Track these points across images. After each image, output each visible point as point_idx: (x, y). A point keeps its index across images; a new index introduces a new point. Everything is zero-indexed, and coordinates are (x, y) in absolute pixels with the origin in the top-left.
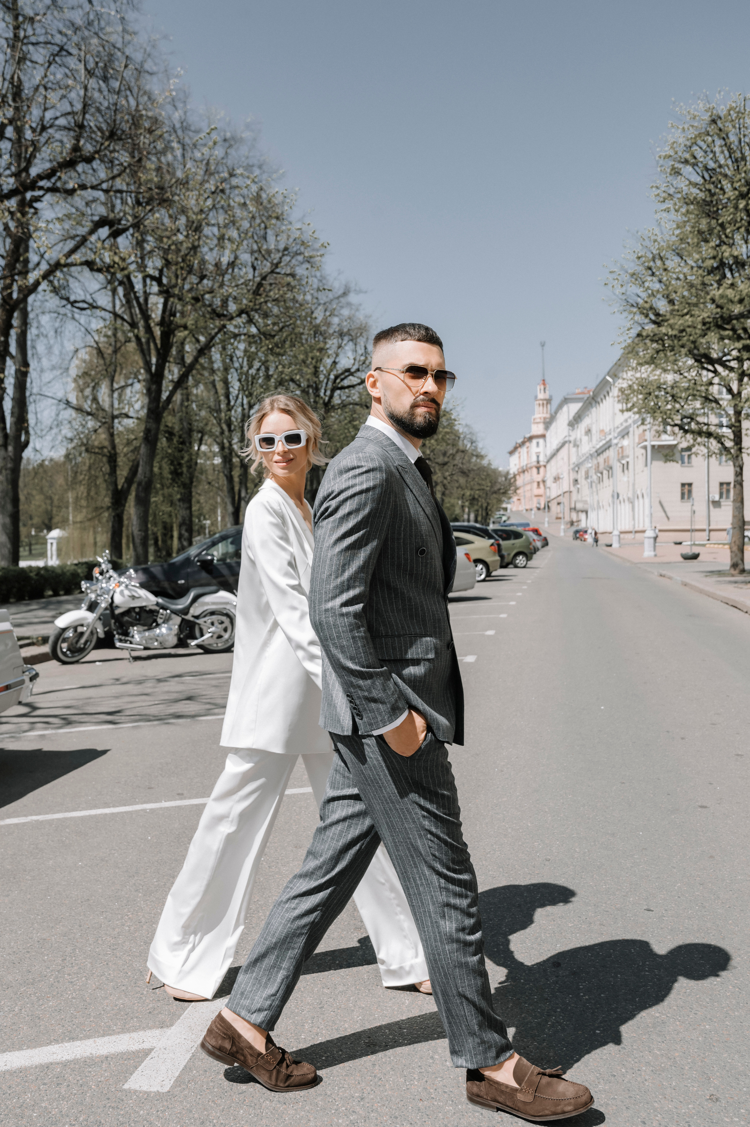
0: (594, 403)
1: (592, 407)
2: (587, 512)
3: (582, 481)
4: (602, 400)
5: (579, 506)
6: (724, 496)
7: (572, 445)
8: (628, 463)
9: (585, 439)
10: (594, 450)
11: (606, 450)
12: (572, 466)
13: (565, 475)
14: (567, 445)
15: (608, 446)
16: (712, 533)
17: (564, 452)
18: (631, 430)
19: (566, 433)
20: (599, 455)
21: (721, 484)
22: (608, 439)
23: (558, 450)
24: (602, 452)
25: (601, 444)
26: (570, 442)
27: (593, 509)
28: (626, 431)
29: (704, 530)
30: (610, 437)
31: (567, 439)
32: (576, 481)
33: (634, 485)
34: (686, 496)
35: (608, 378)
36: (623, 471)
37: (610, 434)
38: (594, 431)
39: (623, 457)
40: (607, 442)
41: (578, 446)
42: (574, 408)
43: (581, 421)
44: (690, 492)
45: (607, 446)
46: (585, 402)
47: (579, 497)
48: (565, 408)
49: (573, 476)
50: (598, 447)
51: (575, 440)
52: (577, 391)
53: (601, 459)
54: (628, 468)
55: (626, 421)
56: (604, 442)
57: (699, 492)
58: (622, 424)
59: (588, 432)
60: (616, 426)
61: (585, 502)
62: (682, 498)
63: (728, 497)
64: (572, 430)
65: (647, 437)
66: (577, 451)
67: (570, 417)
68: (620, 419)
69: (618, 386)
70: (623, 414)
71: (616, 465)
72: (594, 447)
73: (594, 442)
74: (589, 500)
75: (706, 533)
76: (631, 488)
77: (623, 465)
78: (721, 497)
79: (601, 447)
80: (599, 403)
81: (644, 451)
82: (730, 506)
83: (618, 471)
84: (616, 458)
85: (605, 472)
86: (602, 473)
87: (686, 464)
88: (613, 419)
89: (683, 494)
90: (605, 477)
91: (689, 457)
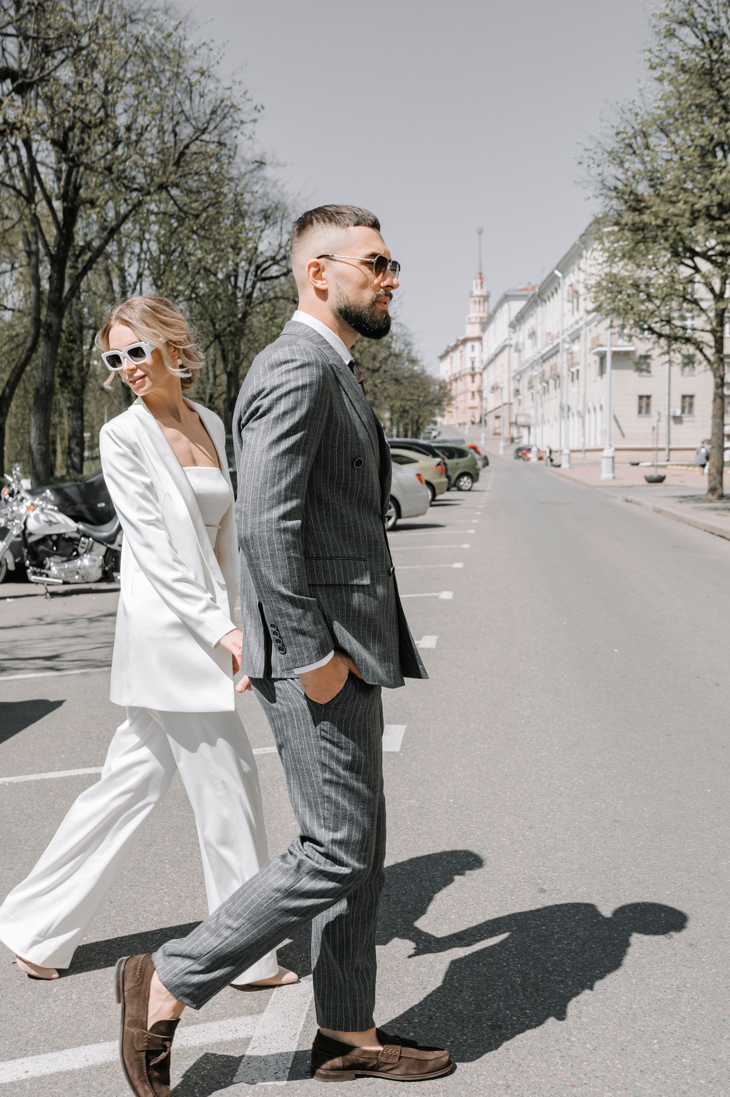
0: (539, 301)
1: (537, 306)
2: (529, 427)
3: (525, 392)
4: (549, 298)
5: (521, 420)
6: (687, 410)
7: (513, 349)
8: (578, 371)
9: (529, 342)
10: (539, 356)
11: (552, 356)
12: (512, 374)
13: (505, 384)
14: (507, 349)
15: (555, 352)
16: (672, 453)
17: (503, 357)
18: (582, 333)
19: (506, 336)
20: (544, 361)
21: (684, 397)
22: (555, 344)
23: (496, 355)
24: (548, 358)
25: (547, 349)
26: (511, 346)
27: (537, 424)
28: (577, 335)
29: (663, 449)
30: (559, 340)
31: (507, 342)
32: (518, 391)
33: (585, 396)
34: (644, 410)
35: (557, 273)
36: (573, 380)
37: (558, 337)
38: (539, 334)
39: (573, 365)
40: (555, 347)
41: (520, 351)
42: (517, 306)
43: (524, 321)
44: (648, 405)
45: (553, 351)
46: (529, 300)
47: (521, 410)
48: (505, 307)
49: (514, 385)
50: (544, 352)
51: (517, 344)
52: (519, 287)
53: (547, 366)
54: (578, 377)
55: (577, 322)
56: (551, 346)
57: (658, 407)
58: (572, 326)
59: (533, 335)
60: (565, 328)
61: (528, 416)
62: (640, 412)
63: (690, 412)
64: (514, 332)
65: (601, 342)
66: (519, 357)
67: (513, 318)
68: (569, 320)
69: (568, 281)
70: (573, 313)
71: (565, 373)
72: (539, 353)
73: (539, 346)
74: (532, 413)
75: (666, 453)
76: (581, 400)
77: (573, 373)
78: (683, 411)
79: (547, 353)
80: (545, 302)
81: (597, 359)
82: (693, 421)
83: (567, 381)
84: (565, 366)
85: (551, 381)
86: (547, 383)
87: (645, 373)
88: (562, 320)
89: (640, 408)
90: (551, 387)
91: (649, 365)
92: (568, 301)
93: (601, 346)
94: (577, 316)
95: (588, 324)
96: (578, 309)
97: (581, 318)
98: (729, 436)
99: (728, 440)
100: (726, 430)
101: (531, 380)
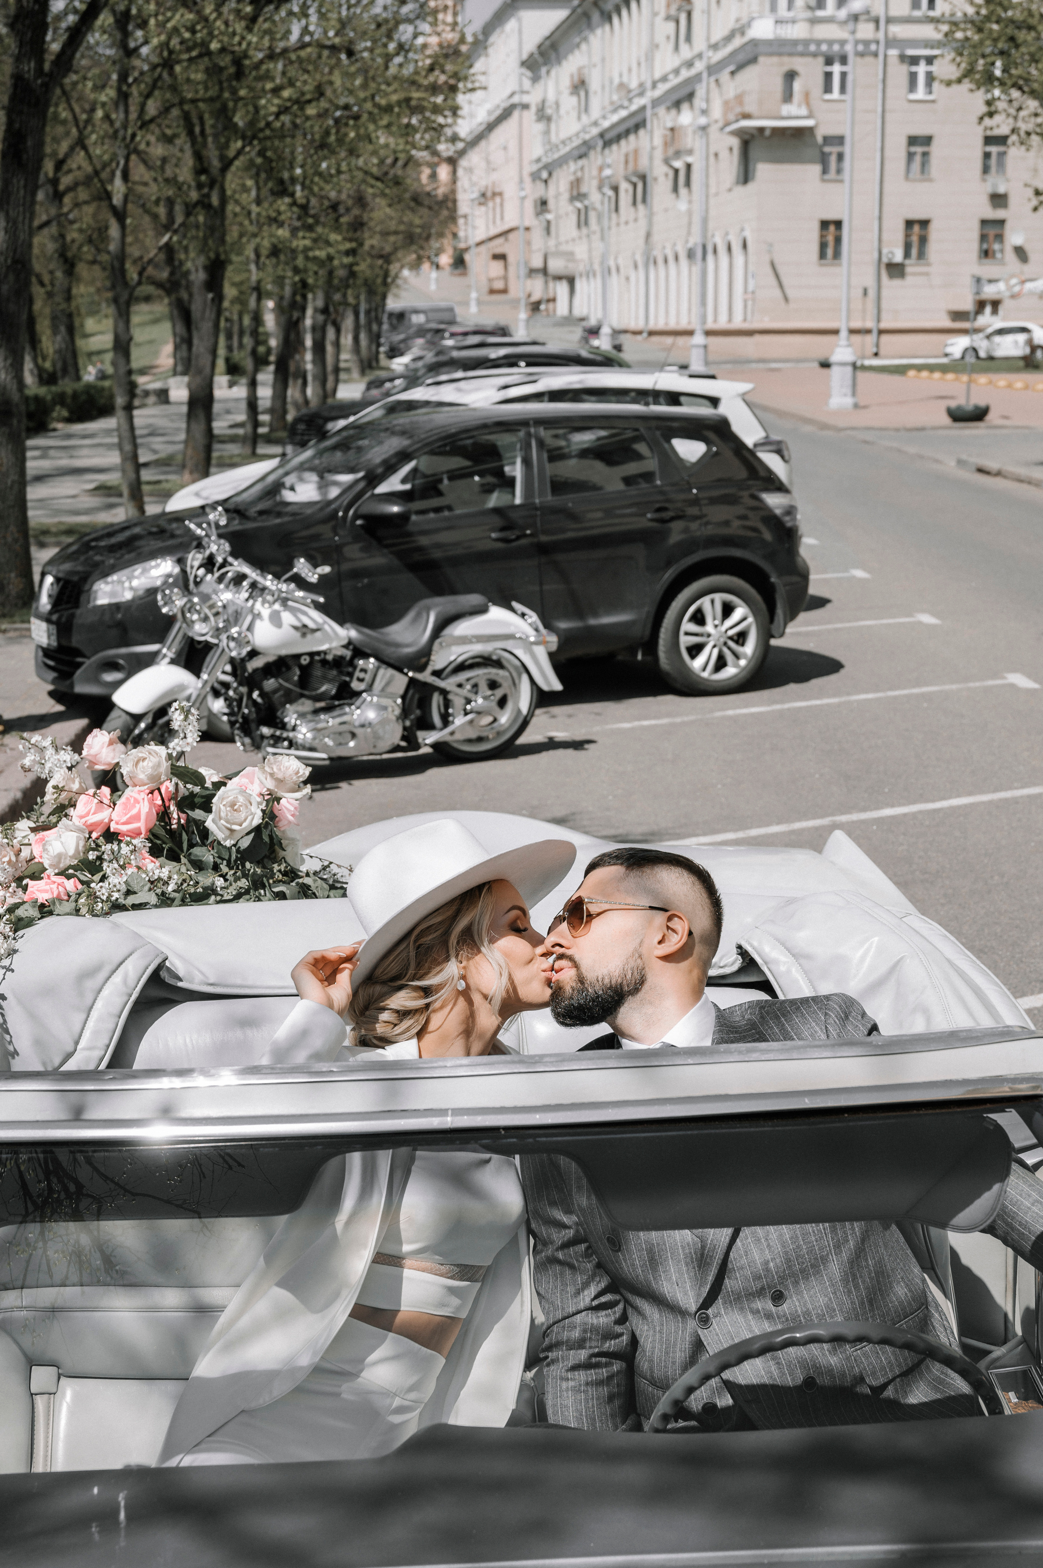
0: (596, 16)
1: (590, 27)
2: (571, 281)
3: (561, 206)
5: (556, 265)
6: (914, 252)
7: (529, 116)
8: (689, 166)
9: (569, 102)
10: (595, 131)
11: (627, 133)
12: (529, 168)
13: (510, 191)
14: (516, 114)
15: (635, 124)
16: (885, 338)
18: (700, 87)
19: (514, 86)
20: (607, 144)
21: (909, 224)
22: (634, 107)
23: (491, 127)
24: (618, 138)
25: (615, 118)
26: (526, 107)
27: (589, 274)
28: (687, 91)
29: (868, 331)
30: (644, 101)
31: (516, 99)
32: (544, 203)
33: (705, 221)
34: (830, 251)
36: (676, 187)
37: (641, 94)
38: (594, 84)
39: (678, 154)
40: (634, 115)
41: (549, 119)
42: (539, 22)
44: (838, 240)
45: (632, 124)
46: (574, 11)
47: (552, 243)
48: (511, 25)
49: (538, 191)
50: (606, 124)
51: (542, 105)
53: (616, 154)
54: (688, 181)
55: (690, 64)
56: (623, 113)
57: (859, 244)
58: (677, 72)
59: (580, 86)
60: (657, 75)
61: (571, 256)
62: (822, 255)
63: (921, 255)
64: (535, 79)
65: (748, 109)
66: (547, 132)
67: (530, 45)
68: (667, 60)
70: (677, 48)
71: (660, 171)
72: (596, 124)
73: (595, 112)
74: (581, 251)
75: (870, 339)
76: (696, 228)
77: (676, 171)
78: (907, 254)
79: (613, 126)
80: (610, 19)
81: (735, 142)
82: (927, 274)
83: (661, 188)
84: (659, 155)
85: (624, 186)
86: (616, 189)
87: (832, 174)
88: (650, 57)
89: (823, 246)
90: (625, 198)
91: (840, 157)
92: (668, 18)
93: (747, 116)
94: (686, 52)
95: (713, 69)
96: (688, 39)
97: (700, 56)
98: (996, 304)
99: (995, 311)
100: (990, 291)
101: (577, 183)
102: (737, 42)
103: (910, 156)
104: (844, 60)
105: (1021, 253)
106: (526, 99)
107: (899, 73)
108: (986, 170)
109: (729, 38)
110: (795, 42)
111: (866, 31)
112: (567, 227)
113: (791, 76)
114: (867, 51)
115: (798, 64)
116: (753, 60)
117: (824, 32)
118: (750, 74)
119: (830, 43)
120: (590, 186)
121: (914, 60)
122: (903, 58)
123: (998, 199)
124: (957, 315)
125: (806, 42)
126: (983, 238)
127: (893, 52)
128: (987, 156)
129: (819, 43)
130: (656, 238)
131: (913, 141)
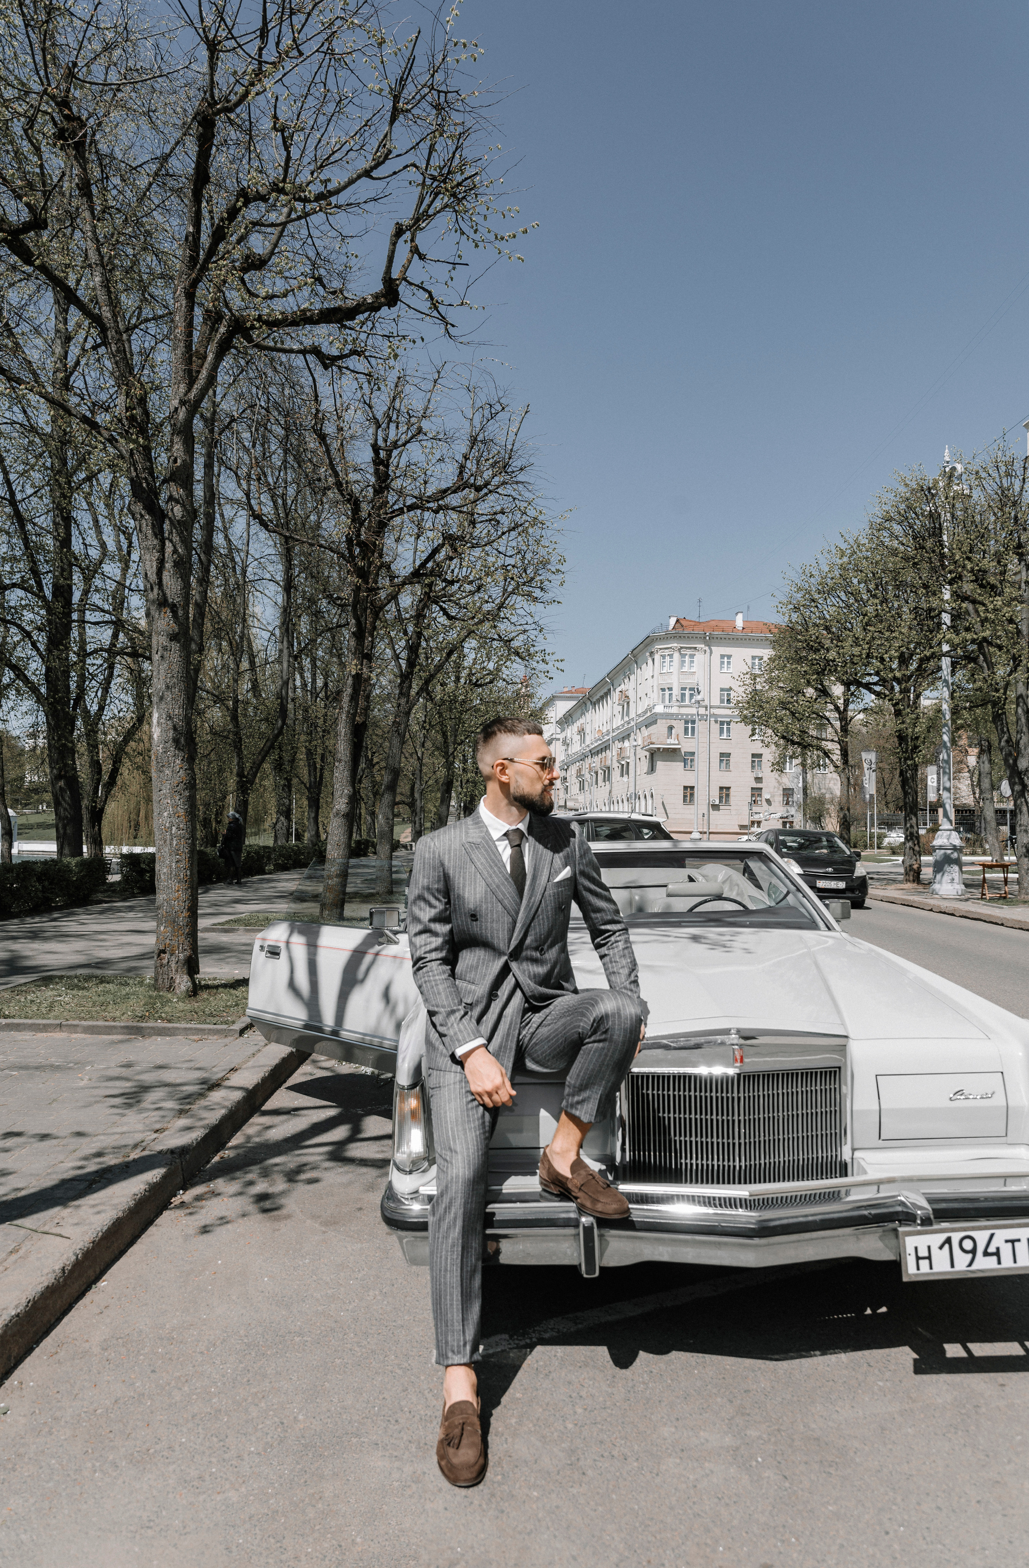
0: (589, 703)
1: (587, 709)
4: (600, 702)
6: (724, 800)
7: (559, 743)
8: (628, 764)
9: (577, 738)
10: (589, 750)
11: (602, 750)
15: (605, 748)
16: (712, 835)
20: (594, 755)
21: (721, 788)
22: (605, 740)
24: (598, 753)
25: (597, 744)
29: (705, 834)
30: (610, 738)
33: (636, 786)
34: (689, 799)
35: (609, 680)
36: (623, 773)
37: (608, 735)
38: (588, 731)
39: (624, 759)
40: (605, 743)
42: (567, 705)
43: (574, 720)
44: (692, 795)
46: (580, 702)
48: (553, 708)
50: (593, 747)
52: (566, 690)
53: (597, 759)
54: (628, 770)
55: (629, 723)
56: (601, 742)
57: (701, 796)
58: (623, 726)
60: (615, 727)
61: (576, 800)
62: (686, 801)
63: (727, 801)
64: (564, 728)
65: (654, 741)
67: (562, 715)
68: (618, 722)
69: (619, 689)
70: (623, 716)
71: (615, 765)
72: (589, 747)
73: (588, 742)
77: (623, 766)
78: (720, 801)
79: (596, 748)
80: (596, 705)
81: (648, 754)
82: (729, 809)
83: (616, 774)
84: (615, 759)
85: (600, 771)
86: (596, 773)
87: (688, 767)
88: (612, 720)
89: (685, 797)
90: (600, 777)
91: (692, 761)
92: (620, 706)
93: (653, 743)
94: (626, 719)
95: (639, 725)
96: (628, 713)
97: (633, 720)
98: (759, 823)
99: (759, 826)
100: (756, 818)
101: (579, 770)
102: (649, 714)
103: (721, 761)
104: (693, 722)
105: (768, 802)
106: (558, 736)
107: (716, 727)
108: (753, 767)
109: (645, 712)
110: (672, 714)
111: (702, 711)
112: (575, 789)
113: (671, 728)
114: (703, 718)
115: (673, 723)
116: (655, 722)
117: (684, 711)
118: (652, 729)
119: (687, 715)
120: (585, 772)
121: (722, 723)
122: (716, 722)
123: (758, 780)
124: (742, 827)
125: (677, 715)
126: (753, 795)
127: (713, 719)
128: (753, 762)
129: (682, 715)
130: (613, 793)
131: (722, 755)
